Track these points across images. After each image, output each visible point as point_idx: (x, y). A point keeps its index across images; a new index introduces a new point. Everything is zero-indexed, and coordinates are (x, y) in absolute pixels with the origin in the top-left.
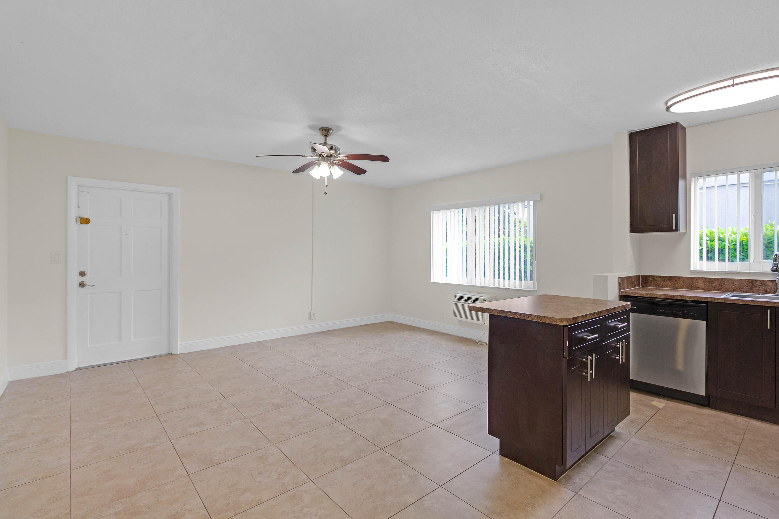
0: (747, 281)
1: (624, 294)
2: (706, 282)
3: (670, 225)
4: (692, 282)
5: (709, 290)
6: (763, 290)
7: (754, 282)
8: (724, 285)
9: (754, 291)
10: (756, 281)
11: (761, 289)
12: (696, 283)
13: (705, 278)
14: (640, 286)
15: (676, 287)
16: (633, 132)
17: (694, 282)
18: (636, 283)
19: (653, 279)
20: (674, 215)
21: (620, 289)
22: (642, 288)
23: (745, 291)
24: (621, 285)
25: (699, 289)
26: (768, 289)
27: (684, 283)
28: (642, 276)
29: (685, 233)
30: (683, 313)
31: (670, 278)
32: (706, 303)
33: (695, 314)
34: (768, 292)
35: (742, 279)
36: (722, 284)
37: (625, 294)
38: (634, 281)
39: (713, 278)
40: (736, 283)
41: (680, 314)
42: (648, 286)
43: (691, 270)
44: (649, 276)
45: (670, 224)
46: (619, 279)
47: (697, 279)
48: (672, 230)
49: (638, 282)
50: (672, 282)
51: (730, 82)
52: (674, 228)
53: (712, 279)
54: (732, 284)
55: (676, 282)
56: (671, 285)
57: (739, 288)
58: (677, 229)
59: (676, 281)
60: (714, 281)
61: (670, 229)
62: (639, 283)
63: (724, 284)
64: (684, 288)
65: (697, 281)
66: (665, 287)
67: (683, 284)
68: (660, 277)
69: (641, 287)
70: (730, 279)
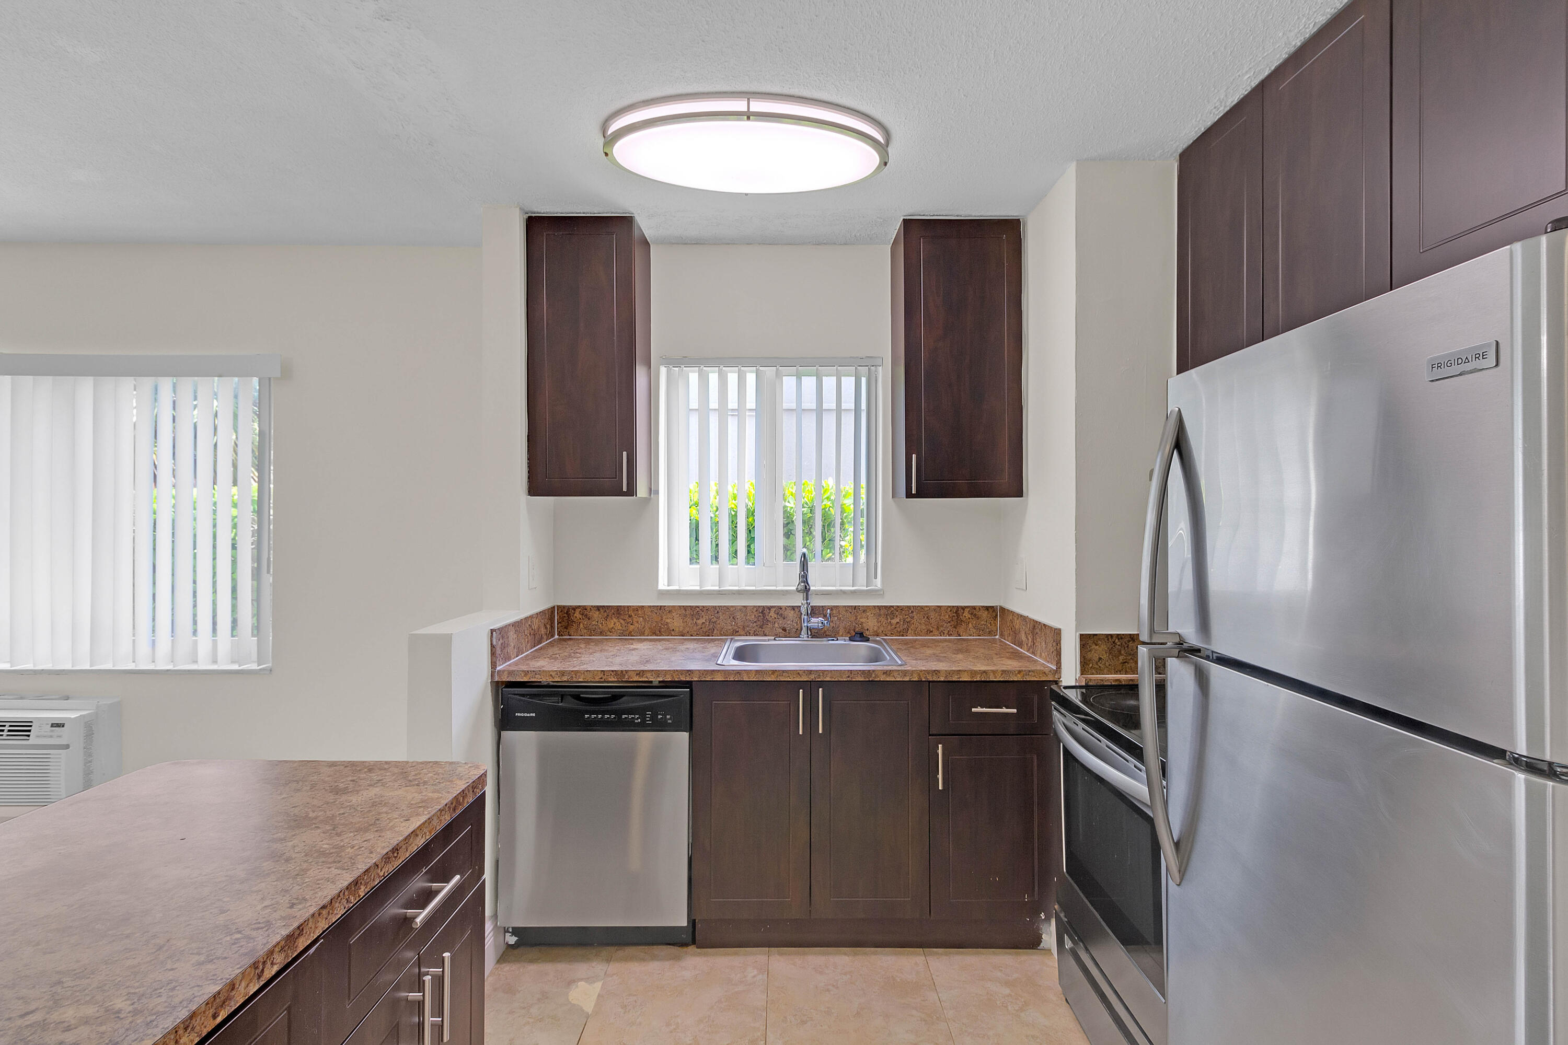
0: (755, 609)
1: (505, 678)
2: (686, 616)
3: (616, 478)
4: (660, 618)
5: (692, 636)
6: (780, 627)
7: (767, 611)
8: (718, 622)
9: (767, 632)
10: (770, 610)
11: (776, 625)
12: (668, 621)
13: (685, 608)
14: (553, 636)
15: (631, 632)
16: (533, 215)
17: (664, 617)
18: (543, 631)
19: (583, 614)
20: (625, 453)
21: (493, 665)
22: (558, 639)
23: (752, 632)
24: (498, 651)
25: (673, 633)
26: (788, 624)
27: (645, 620)
28: (558, 606)
29: (646, 501)
30: (644, 720)
31: (619, 611)
32: (689, 684)
33: (668, 717)
34: (787, 631)
35: (748, 605)
36: (715, 619)
37: (508, 677)
38: (539, 628)
39: (698, 607)
40: (738, 615)
41: (636, 721)
42: (572, 634)
43: (659, 590)
44: (575, 608)
45: (616, 475)
46: (492, 633)
47: (671, 610)
48: (621, 494)
49: (548, 626)
50: (622, 621)
51: (739, 105)
52: (625, 489)
53: (698, 609)
54: (731, 617)
55: (630, 620)
56: (621, 628)
57: (742, 627)
58: (631, 492)
59: (630, 616)
60: (701, 612)
61: (617, 491)
62: (552, 627)
63: (718, 618)
64: (646, 635)
65: (669, 615)
66: (609, 633)
67: (643, 623)
68: (598, 608)
69: (556, 637)
70: (727, 608)
